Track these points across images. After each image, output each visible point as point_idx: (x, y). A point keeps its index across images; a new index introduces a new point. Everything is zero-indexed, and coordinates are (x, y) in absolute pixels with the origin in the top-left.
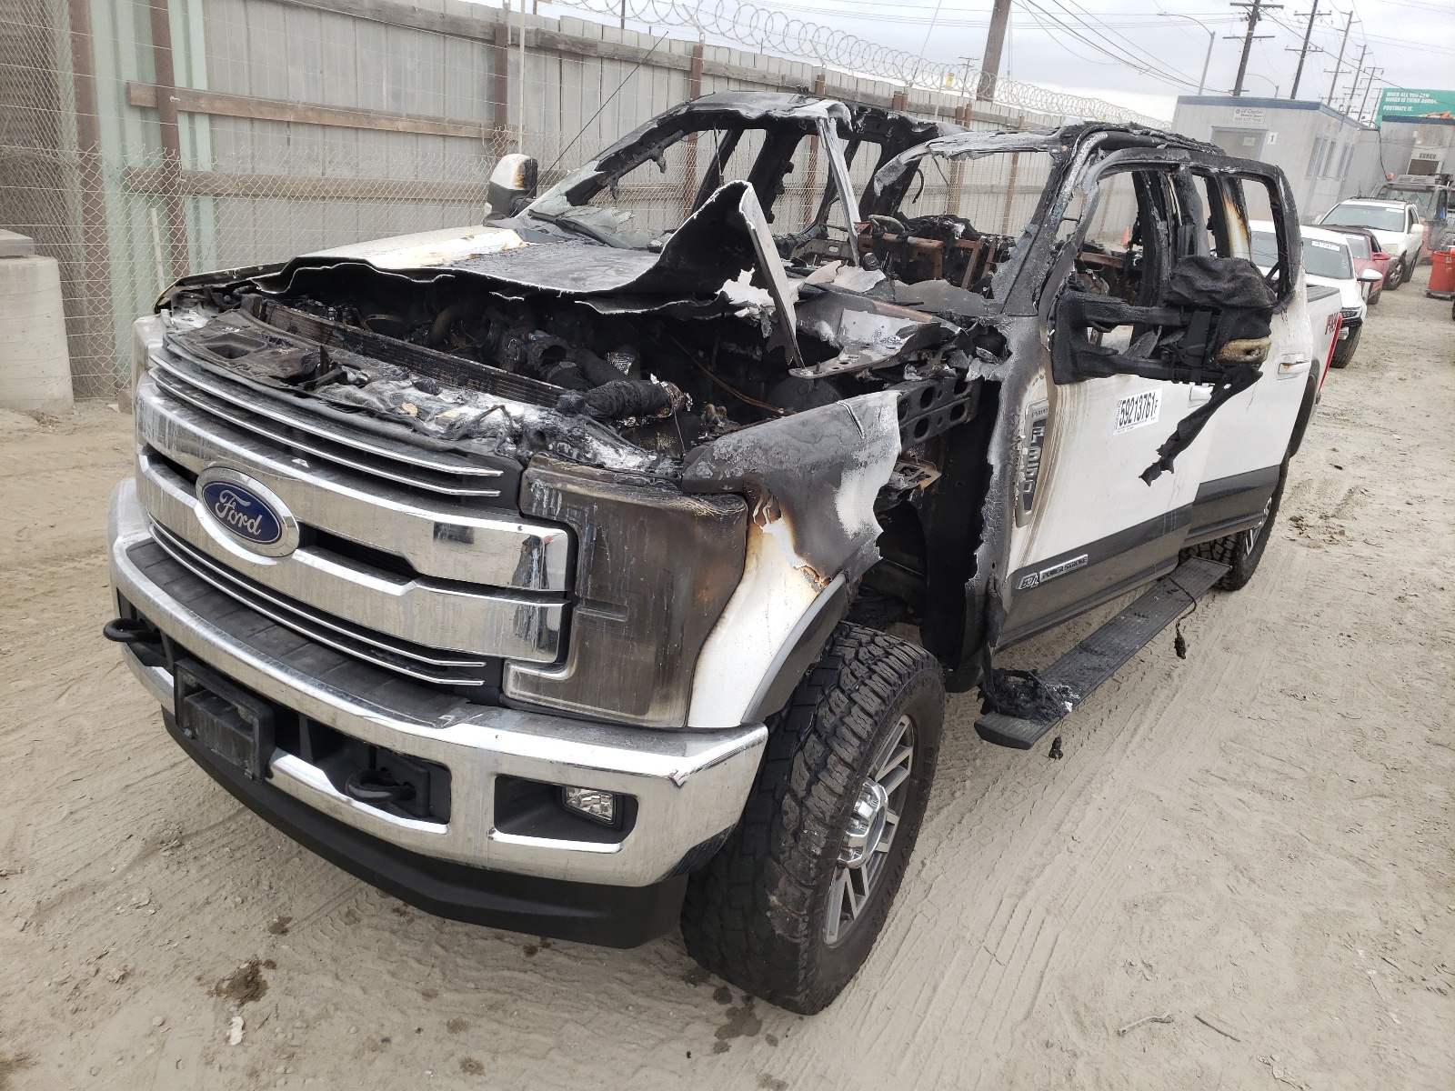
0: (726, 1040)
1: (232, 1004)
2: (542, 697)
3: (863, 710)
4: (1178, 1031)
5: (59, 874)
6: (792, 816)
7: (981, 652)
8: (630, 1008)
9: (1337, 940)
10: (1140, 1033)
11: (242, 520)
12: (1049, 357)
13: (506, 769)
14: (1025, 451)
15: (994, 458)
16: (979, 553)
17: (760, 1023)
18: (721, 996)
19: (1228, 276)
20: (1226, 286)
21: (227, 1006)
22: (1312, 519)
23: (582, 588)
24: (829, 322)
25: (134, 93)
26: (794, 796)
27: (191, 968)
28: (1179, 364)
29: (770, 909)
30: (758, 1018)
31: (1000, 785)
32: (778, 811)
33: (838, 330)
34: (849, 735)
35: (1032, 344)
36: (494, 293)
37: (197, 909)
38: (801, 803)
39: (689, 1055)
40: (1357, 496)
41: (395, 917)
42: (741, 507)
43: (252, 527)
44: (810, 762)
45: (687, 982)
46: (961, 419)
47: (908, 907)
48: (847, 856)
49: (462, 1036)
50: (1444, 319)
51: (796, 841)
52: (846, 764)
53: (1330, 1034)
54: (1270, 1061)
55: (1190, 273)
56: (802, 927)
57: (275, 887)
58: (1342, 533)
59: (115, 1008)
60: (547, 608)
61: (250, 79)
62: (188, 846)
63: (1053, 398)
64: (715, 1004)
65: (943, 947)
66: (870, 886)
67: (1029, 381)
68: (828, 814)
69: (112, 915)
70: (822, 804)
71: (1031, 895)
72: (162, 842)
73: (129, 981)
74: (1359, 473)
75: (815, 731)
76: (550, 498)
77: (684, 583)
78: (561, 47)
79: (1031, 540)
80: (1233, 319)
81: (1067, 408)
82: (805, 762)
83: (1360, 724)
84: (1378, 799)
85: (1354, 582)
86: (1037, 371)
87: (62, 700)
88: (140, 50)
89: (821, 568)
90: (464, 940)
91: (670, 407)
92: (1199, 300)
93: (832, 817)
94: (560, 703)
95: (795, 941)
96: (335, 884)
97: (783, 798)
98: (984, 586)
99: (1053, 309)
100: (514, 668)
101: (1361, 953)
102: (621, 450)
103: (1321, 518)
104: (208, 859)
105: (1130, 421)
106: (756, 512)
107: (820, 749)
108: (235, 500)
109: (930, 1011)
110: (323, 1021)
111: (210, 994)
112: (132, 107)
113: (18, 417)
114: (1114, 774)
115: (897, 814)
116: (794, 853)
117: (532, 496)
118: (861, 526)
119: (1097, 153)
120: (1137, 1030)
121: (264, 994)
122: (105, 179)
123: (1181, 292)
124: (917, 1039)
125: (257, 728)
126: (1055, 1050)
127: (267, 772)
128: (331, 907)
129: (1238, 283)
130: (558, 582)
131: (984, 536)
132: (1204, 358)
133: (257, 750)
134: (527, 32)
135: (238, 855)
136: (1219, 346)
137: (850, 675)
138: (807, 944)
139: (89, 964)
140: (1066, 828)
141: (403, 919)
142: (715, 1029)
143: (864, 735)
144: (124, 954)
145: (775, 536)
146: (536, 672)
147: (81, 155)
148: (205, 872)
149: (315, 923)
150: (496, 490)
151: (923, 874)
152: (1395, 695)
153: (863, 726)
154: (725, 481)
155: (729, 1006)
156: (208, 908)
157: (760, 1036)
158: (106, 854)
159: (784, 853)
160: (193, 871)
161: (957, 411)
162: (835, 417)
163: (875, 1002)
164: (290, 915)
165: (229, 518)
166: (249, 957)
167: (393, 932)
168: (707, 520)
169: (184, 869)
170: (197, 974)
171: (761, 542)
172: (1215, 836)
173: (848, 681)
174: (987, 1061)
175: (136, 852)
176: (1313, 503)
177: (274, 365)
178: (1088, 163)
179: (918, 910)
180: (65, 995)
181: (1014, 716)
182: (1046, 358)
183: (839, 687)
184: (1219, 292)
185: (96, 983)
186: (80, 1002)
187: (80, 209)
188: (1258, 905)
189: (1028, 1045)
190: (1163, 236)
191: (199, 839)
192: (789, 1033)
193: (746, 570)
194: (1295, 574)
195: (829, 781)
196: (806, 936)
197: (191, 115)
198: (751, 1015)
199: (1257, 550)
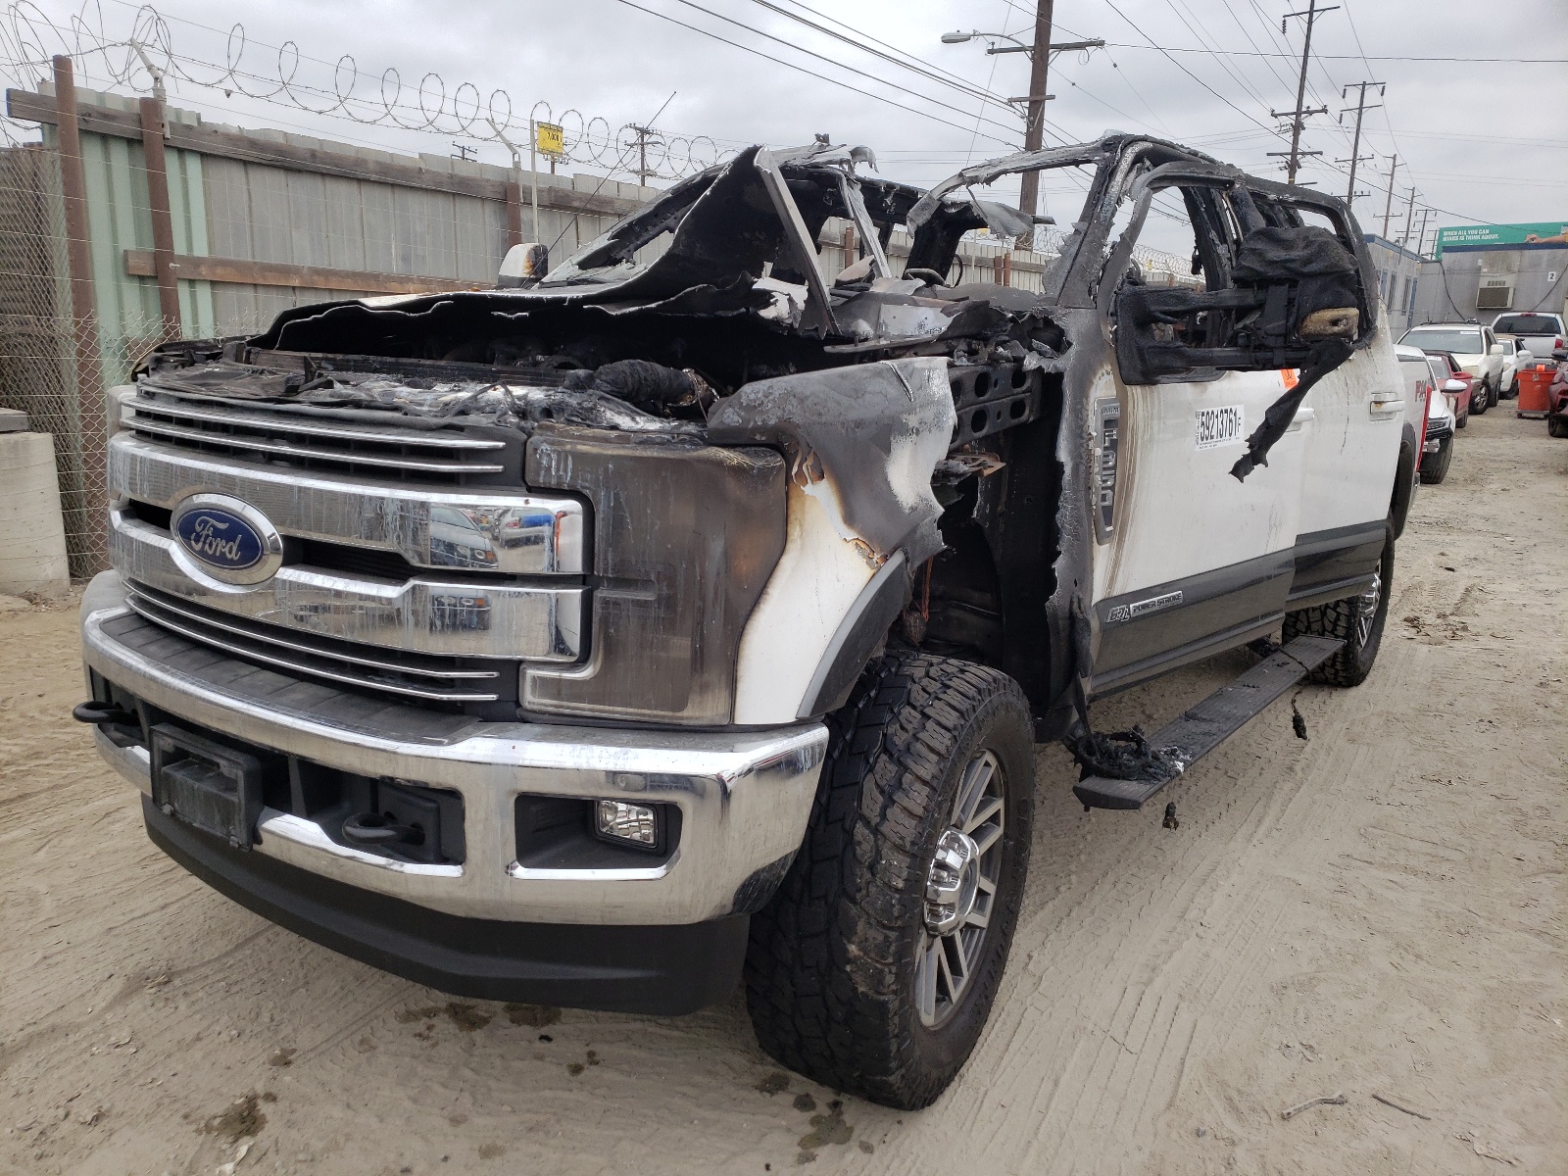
0: (812, 1150)
1: (224, 1143)
2: (565, 703)
3: (939, 724)
4: (1354, 1111)
5: (27, 1018)
6: (866, 847)
7: (1071, 687)
8: (696, 1122)
9: (1528, 1011)
10: (1308, 1116)
11: (220, 545)
12: (1113, 351)
13: (527, 786)
14: (1099, 452)
15: (1063, 455)
16: (1059, 565)
17: (851, 1130)
18: (804, 1103)
19: (1302, 244)
20: (1301, 253)
21: (217, 1145)
22: (1430, 619)
23: (601, 565)
24: (866, 319)
25: (132, 261)
26: (867, 823)
27: (178, 1105)
28: (1260, 347)
29: (849, 961)
30: (848, 1125)
31: (1111, 877)
32: (850, 842)
33: (877, 325)
34: (924, 751)
35: (1094, 336)
36: (496, 313)
37: (184, 1046)
38: (876, 831)
39: (768, 1167)
40: (1476, 593)
41: (417, 1042)
42: (778, 461)
43: (230, 553)
44: (883, 783)
45: (761, 1091)
46: (1024, 418)
47: (1016, 1001)
48: (936, 915)
49: (498, 1160)
50: (1542, 436)
51: (873, 874)
52: (925, 783)
53: (1537, 1106)
54: (1469, 1137)
55: (1260, 246)
56: (890, 979)
57: (277, 1018)
58: (1465, 629)
59: (87, 1152)
60: (562, 594)
61: (253, 246)
62: (177, 982)
63: (1122, 399)
64: (796, 1112)
65: (1062, 1039)
66: (969, 966)
67: (1095, 374)
68: (908, 840)
69: (86, 1056)
70: (900, 829)
71: (1159, 982)
72: (147, 979)
73: (104, 1123)
74: (1473, 573)
75: (886, 750)
76: (558, 464)
77: (717, 547)
78: (576, 204)
79: (1116, 564)
80: (1313, 286)
81: (1140, 413)
82: (878, 785)
83: (1519, 804)
84: (1552, 875)
85: (1486, 672)
86: (1102, 366)
87: (42, 853)
88: (137, 215)
89: (876, 543)
90: (498, 1062)
91: (693, 394)
92: (1271, 272)
93: (913, 843)
94: (585, 708)
95: (882, 998)
96: (347, 1013)
97: (854, 827)
98: (1067, 606)
99: (1112, 304)
100: (531, 673)
101: (1558, 1022)
102: (638, 419)
103: (1439, 617)
104: (200, 994)
105: (1212, 437)
106: (795, 469)
107: (893, 768)
108: (213, 526)
109: (1053, 1105)
110: (331, 1155)
111: (198, 1131)
112: (131, 276)
113: (8, 599)
114: (1241, 862)
115: (993, 881)
116: (873, 889)
117: (539, 463)
118: (917, 500)
119: (1143, 162)
120: (1305, 1114)
121: (262, 1128)
122: (103, 347)
123: (1251, 265)
124: (1040, 1136)
125: (241, 784)
126: (1209, 1138)
127: (255, 837)
128: (341, 1036)
129: (1314, 248)
130: (574, 564)
131: (1062, 547)
132: (1286, 336)
133: (243, 811)
134: (540, 191)
135: (235, 989)
136: (1301, 319)
137: (921, 692)
138: (897, 1003)
139: (58, 1107)
140: (1192, 915)
141: (425, 1044)
142: (797, 1139)
143: (943, 751)
144: (99, 1094)
145: (819, 500)
146: (555, 674)
147: (78, 323)
148: (197, 1007)
149: (323, 1053)
150: (499, 464)
151: (1031, 967)
152: (1553, 774)
153: (942, 741)
154: (756, 430)
155: (813, 1114)
156: (199, 1045)
157: (851, 1143)
158: (83, 995)
159: (859, 890)
160: (183, 1007)
161: (1017, 408)
162: (879, 374)
163: (986, 1101)
164: (294, 1047)
165: (207, 546)
166: (245, 1091)
167: (414, 1057)
168: (738, 471)
169: (173, 1005)
170: (183, 1112)
171: (803, 505)
172: (1367, 915)
173: (919, 697)
174: (1127, 1154)
175: (117, 990)
176: (1427, 604)
177: (254, 387)
178: (1135, 172)
179: (1028, 1003)
180: (29, 1141)
181: (1117, 778)
182: (1110, 353)
183: (910, 704)
184: (1293, 261)
185: (66, 1127)
186: (46, 1148)
187: (76, 380)
188: (1431, 982)
189: (1174, 1136)
190: (1225, 261)
191: (190, 976)
192: (887, 1139)
193: (789, 539)
194: (1419, 669)
195: (906, 803)
196: (895, 992)
197: (192, 282)
198: (840, 1122)
199: (1373, 641)
